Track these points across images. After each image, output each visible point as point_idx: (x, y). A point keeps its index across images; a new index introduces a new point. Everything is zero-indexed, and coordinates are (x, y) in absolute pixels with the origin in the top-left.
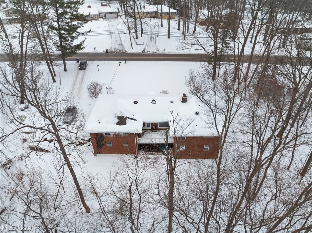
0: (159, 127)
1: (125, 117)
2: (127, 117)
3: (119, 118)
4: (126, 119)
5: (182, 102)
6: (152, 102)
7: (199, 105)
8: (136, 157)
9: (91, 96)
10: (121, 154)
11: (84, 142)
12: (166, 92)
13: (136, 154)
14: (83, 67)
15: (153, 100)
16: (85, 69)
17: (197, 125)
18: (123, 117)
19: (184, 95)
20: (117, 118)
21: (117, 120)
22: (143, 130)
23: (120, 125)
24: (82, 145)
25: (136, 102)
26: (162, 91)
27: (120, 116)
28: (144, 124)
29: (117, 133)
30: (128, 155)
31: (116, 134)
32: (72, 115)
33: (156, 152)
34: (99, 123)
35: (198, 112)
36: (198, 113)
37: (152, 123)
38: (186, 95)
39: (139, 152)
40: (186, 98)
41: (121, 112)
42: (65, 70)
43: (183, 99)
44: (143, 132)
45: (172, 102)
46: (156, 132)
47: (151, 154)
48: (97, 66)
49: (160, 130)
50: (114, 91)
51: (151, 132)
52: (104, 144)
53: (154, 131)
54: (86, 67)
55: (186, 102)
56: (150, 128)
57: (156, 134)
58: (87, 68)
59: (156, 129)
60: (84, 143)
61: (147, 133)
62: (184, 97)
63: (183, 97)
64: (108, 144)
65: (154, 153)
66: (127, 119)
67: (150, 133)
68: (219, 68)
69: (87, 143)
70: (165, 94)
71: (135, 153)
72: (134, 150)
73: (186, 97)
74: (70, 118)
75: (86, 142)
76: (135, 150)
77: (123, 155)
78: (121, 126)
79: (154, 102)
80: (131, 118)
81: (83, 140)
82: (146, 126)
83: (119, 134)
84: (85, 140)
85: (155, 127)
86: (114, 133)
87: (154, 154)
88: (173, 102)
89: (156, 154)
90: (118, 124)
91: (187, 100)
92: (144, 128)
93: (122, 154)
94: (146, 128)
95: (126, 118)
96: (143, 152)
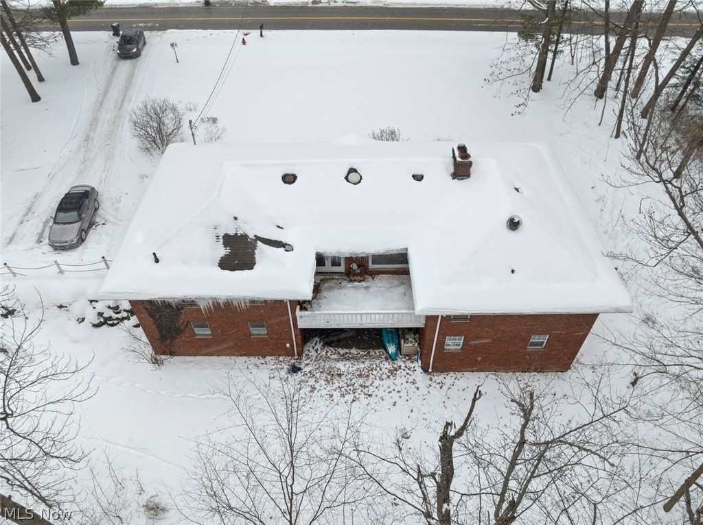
0: (371, 266)
1: (251, 236)
2: (258, 238)
3: (228, 240)
4: (255, 247)
5: (455, 175)
6: (346, 178)
7: (517, 190)
8: (295, 369)
9: (147, 149)
10: (245, 355)
11: (119, 316)
12: (392, 135)
13: (296, 357)
14: (129, 48)
15: (352, 170)
16: (137, 55)
17: (513, 271)
18: (245, 236)
19: (462, 149)
20: (221, 241)
21: (222, 251)
22: (317, 273)
23: (232, 269)
24: (113, 325)
25: (289, 179)
26: (377, 132)
27: (232, 233)
28: (320, 260)
29: (221, 302)
30: (268, 358)
31: (218, 304)
32: (80, 219)
33: (363, 348)
34: (157, 261)
35: (516, 220)
36: (518, 223)
37: (348, 256)
38: (468, 152)
39: (306, 348)
40: (470, 164)
41: (236, 218)
42: (74, 61)
43: (456, 164)
44: (318, 281)
45: (418, 178)
46: (363, 284)
47: (344, 358)
48: (172, 45)
49: (374, 274)
50: (224, 130)
51: (344, 283)
52: (183, 328)
53: (355, 280)
54: (138, 49)
55: (468, 176)
56: (342, 269)
57: (362, 290)
58: (143, 53)
59: (361, 274)
60: (117, 319)
61: (330, 288)
62: (462, 158)
63: (459, 159)
64: (195, 330)
65: (354, 351)
66: (259, 244)
67: (340, 288)
68: (555, 53)
69: (128, 318)
70: (390, 142)
71: (290, 353)
72: (288, 345)
73: (470, 159)
74: (72, 231)
75: (125, 314)
76: (292, 345)
77: (252, 358)
78: (238, 273)
79: (353, 177)
80: (273, 238)
81: (116, 309)
82: (328, 263)
83: (228, 304)
84: (121, 308)
85: (359, 266)
86: (211, 302)
87: (354, 358)
88: (422, 177)
89: (362, 356)
90: (226, 264)
91: (472, 169)
92: (322, 269)
93: (248, 355)
94: (328, 267)
95: (256, 241)
96: (319, 346)
